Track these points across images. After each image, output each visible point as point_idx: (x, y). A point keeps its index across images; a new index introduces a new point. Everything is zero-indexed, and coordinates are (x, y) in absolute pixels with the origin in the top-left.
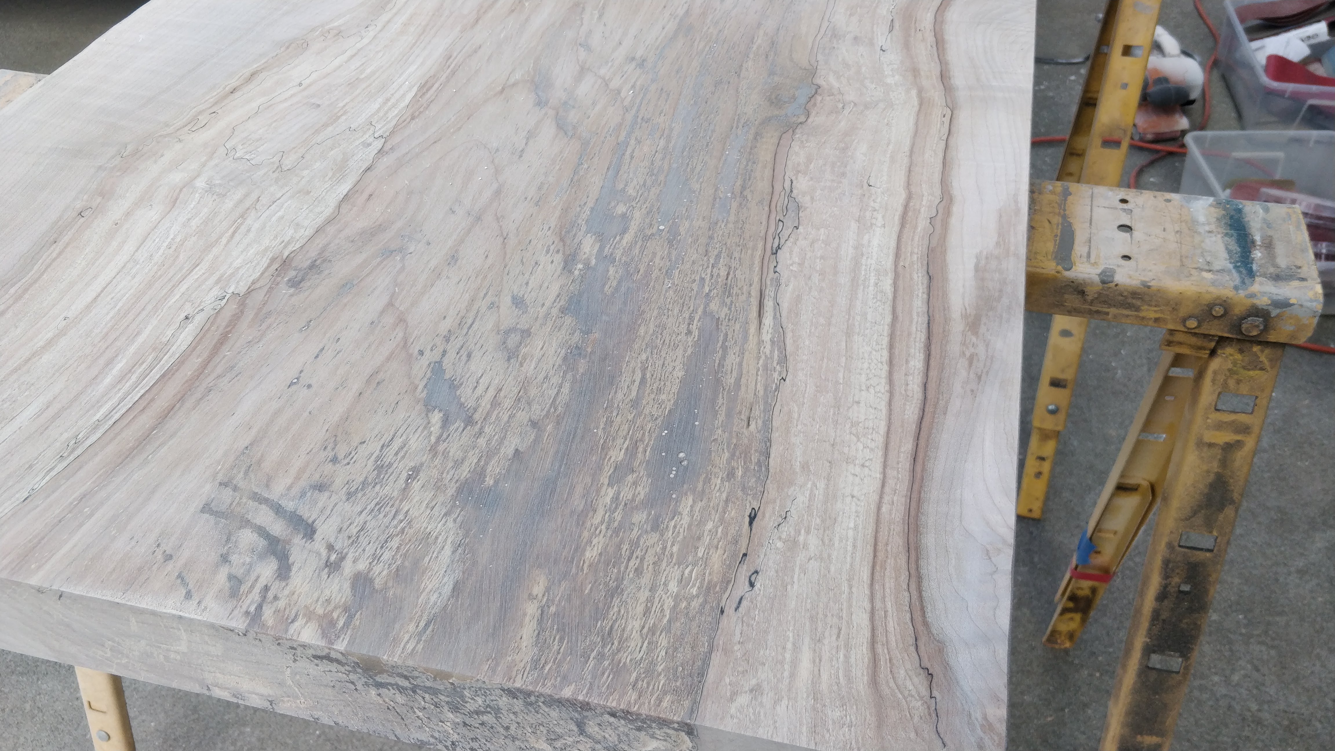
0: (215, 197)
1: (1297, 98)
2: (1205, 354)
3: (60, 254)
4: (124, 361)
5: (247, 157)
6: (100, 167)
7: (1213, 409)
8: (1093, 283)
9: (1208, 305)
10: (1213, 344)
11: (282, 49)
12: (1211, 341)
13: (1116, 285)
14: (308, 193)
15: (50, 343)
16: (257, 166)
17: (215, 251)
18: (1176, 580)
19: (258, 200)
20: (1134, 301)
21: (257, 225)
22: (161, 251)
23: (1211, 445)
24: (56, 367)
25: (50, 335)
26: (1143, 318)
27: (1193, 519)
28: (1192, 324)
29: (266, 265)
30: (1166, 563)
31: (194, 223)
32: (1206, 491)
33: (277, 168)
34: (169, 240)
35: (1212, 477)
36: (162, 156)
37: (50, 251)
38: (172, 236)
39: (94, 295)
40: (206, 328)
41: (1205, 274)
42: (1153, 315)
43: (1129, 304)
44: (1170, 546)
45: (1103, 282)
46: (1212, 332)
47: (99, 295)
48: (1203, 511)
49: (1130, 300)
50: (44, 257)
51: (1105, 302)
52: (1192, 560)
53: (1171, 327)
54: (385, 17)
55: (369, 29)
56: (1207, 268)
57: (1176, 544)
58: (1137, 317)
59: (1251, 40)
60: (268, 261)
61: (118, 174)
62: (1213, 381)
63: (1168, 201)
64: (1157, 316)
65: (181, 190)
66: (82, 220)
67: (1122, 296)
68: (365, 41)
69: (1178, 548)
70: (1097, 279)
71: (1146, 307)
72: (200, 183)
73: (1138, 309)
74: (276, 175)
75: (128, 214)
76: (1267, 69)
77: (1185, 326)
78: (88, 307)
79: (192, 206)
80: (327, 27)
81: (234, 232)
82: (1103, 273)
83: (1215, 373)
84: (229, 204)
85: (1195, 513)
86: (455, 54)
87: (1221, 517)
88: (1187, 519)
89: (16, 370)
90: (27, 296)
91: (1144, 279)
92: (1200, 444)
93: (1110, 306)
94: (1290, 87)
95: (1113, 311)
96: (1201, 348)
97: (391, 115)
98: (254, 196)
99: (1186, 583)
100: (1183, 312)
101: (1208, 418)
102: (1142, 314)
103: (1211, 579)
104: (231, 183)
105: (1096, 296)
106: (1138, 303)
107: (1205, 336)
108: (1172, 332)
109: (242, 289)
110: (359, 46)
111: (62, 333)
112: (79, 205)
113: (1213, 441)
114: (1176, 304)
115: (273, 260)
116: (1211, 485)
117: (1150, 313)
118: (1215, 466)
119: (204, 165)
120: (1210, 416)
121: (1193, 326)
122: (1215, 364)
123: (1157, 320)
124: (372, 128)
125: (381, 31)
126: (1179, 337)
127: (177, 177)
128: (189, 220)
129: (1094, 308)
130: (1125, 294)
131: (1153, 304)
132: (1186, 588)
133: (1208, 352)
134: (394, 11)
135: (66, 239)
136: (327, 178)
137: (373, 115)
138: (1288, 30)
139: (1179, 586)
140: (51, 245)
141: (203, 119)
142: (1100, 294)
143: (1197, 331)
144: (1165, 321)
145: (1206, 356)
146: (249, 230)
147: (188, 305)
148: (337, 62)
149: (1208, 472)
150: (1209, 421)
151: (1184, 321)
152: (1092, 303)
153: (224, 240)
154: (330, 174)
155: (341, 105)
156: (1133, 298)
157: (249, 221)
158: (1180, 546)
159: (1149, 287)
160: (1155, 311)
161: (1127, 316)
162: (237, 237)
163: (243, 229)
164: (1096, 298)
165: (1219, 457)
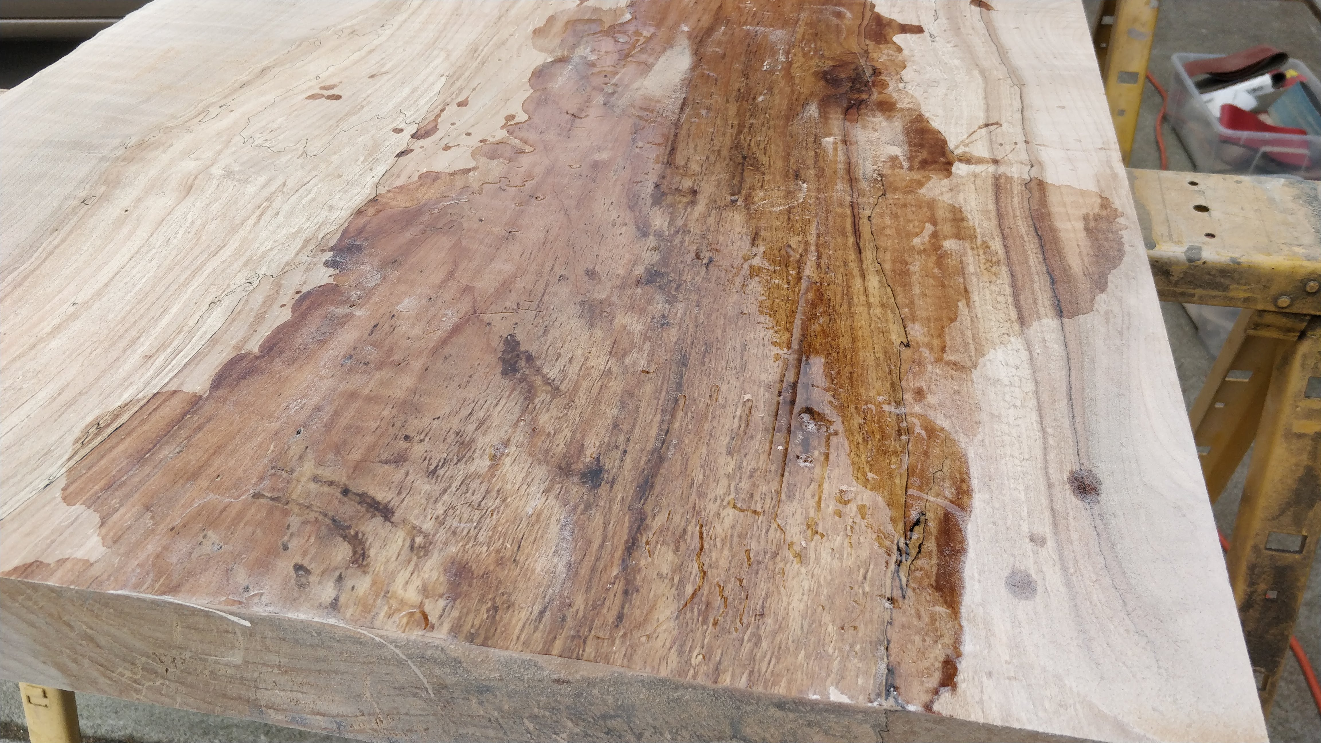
0: (234, 183)
1: (1251, 146)
2: (1294, 336)
3: (63, 241)
4: (147, 343)
5: (267, 144)
6: (102, 158)
7: (1303, 395)
8: (1178, 261)
9: (1301, 281)
10: (1304, 325)
11: (293, 47)
12: (1302, 321)
13: (1204, 263)
14: (340, 176)
15: (58, 329)
16: (279, 153)
17: (242, 233)
18: (1263, 586)
19: (284, 184)
20: (1223, 280)
21: (286, 207)
22: (179, 236)
23: (1300, 436)
24: (67, 353)
25: (57, 321)
26: (1232, 298)
27: (1281, 518)
28: (1284, 301)
29: (299, 246)
30: (1252, 568)
31: (215, 208)
32: (1295, 486)
33: (302, 154)
34: (188, 224)
35: (1301, 472)
36: (171, 146)
37: (51, 239)
38: (190, 221)
39: (105, 280)
40: (238, 309)
41: (1296, 249)
42: (1242, 295)
43: (1216, 283)
44: (1255, 548)
45: (1190, 260)
46: (1305, 311)
47: (112, 279)
48: (1292, 509)
49: (1218, 279)
50: (44, 245)
51: (1190, 283)
52: (1279, 563)
53: (1260, 307)
54: (400, 18)
55: (385, 27)
56: (1297, 243)
57: (1262, 546)
58: (1226, 297)
59: (1201, 93)
60: (301, 242)
61: (123, 164)
62: (1303, 365)
63: (1240, 182)
64: (1247, 295)
65: (196, 178)
66: (86, 207)
67: (1210, 274)
68: (383, 38)
69: (1264, 551)
70: (1183, 258)
71: (1235, 286)
72: (217, 170)
73: (1226, 288)
74: (301, 161)
75: (139, 200)
76: (1221, 120)
77: (1276, 306)
78: (99, 294)
79: (210, 192)
80: (339, 27)
81: (261, 215)
82: (1190, 249)
83: (1305, 356)
84: (251, 189)
85: (1283, 512)
86: (481, 48)
87: (1311, 514)
88: (1274, 519)
89: (19, 357)
90: (26, 284)
91: (1233, 255)
92: (1290, 435)
93: (1196, 286)
94: (1244, 135)
95: (1199, 292)
96: (1289, 330)
97: (422, 102)
98: (279, 182)
99: (1272, 590)
100: (1273, 291)
101: (1298, 406)
102: (1231, 294)
103: (1299, 584)
104: (252, 170)
105: (1182, 276)
106: (1226, 282)
107: (1296, 315)
108: (1261, 312)
109: (274, 270)
110: (376, 42)
111: (73, 317)
112: (82, 194)
113: (1302, 431)
114: (1268, 281)
115: (307, 241)
116: (1301, 480)
117: (1239, 292)
118: (1304, 459)
119: (219, 153)
120: (1300, 404)
121: (1285, 305)
122: (1305, 347)
123: (1246, 300)
124: (403, 116)
125: (398, 29)
126: (1269, 319)
127: (190, 165)
128: (208, 205)
129: (1178, 290)
130: (1214, 272)
131: (1243, 281)
132: (1272, 595)
133: (1298, 334)
134: (410, 11)
135: (68, 227)
136: (359, 163)
137: (402, 103)
138: (1234, 84)
139: (1265, 594)
140: (51, 234)
141: (214, 111)
142: (1185, 273)
143: (1288, 311)
144: (1255, 300)
145: (1295, 339)
146: (277, 213)
147: (213, 289)
148: (356, 56)
149: (1297, 465)
150: (1298, 409)
151: (1275, 300)
152: (1177, 283)
153: (251, 222)
154: (362, 159)
155: (364, 95)
156: (1222, 277)
157: (276, 205)
158: (1267, 549)
159: (1239, 263)
160: (1245, 290)
161: (1214, 297)
162: (266, 218)
163: (270, 212)
164: (1182, 278)
165: (1309, 448)
